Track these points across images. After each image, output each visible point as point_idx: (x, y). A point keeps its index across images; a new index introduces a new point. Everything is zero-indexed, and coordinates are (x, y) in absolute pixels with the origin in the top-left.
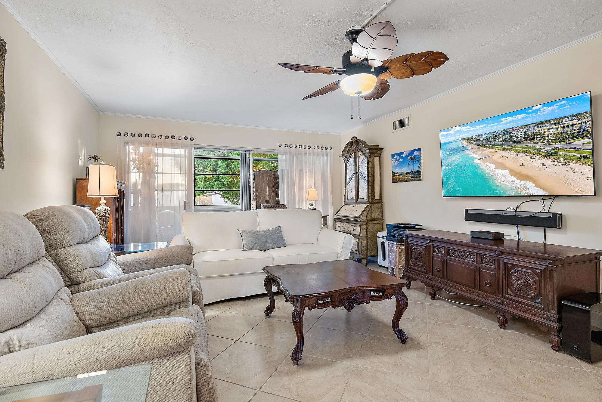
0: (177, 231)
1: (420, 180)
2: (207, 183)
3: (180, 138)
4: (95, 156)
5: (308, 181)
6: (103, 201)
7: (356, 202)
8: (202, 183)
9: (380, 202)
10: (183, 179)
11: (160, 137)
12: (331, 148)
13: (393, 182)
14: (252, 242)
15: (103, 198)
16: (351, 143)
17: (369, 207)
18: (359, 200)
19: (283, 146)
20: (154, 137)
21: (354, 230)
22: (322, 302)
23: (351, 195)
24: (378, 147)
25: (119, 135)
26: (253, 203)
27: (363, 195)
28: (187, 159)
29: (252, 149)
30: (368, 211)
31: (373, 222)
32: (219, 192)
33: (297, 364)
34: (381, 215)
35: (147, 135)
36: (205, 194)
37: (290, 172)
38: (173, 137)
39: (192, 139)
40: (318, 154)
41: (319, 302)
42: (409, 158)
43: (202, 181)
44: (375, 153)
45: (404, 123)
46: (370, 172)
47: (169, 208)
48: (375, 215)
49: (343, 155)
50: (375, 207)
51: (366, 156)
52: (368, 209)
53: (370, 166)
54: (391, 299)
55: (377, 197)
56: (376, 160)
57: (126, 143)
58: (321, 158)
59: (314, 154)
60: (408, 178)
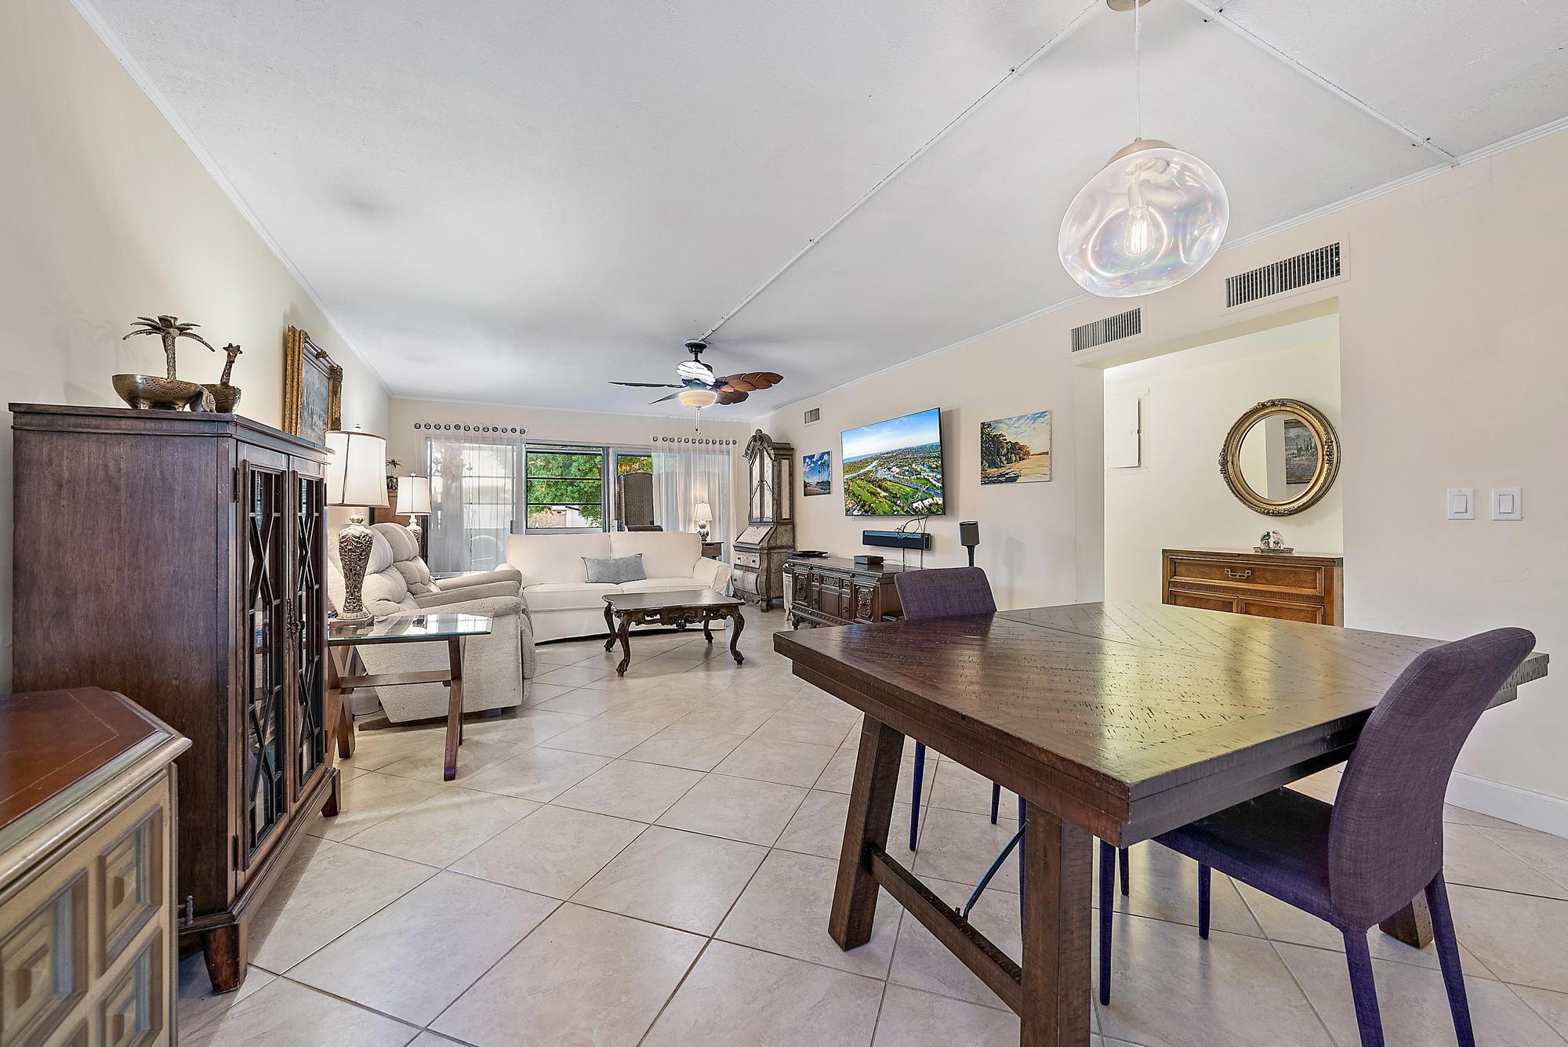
0: (500, 558)
1: (829, 493)
2: (554, 489)
3: (505, 431)
4: (393, 461)
5: (698, 491)
6: (413, 520)
7: (762, 522)
8: (544, 489)
9: (791, 522)
10: (509, 482)
11: (476, 429)
12: (735, 442)
13: (805, 495)
14: (599, 572)
15: (413, 515)
16: (754, 438)
17: (773, 529)
18: (764, 520)
19: (660, 441)
20: (467, 429)
21: (754, 561)
22: (649, 618)
23: (756, 514)
24: (788, 446)
25: (417, 426)
26: (615, 523)
27: (769, 513)
28: (515, 454)
29: (613, 446)
30: (772, 535)
31: (779, 550)
32: (575, 507)
33: (622, 675)
34: (791, 540)
35: (457, 427)
36: (550, 509)
37: (671, 476)
38: (495, 429)
39: (522, 432)
40: (714, 452)
41: (647, 618)
42: (819, 463)
43: (544, 486)
44: (782, 455)
45: (814, 415)
46: (776, 481)
47: (488, 531)
48: (783, 539)
49: (746, 453)
50: (781, 529)
51: (771, 458)
52: (771, 533)
53: (776, 473)
54: (725, 619)
55: (786, 515)
56: (785, 463)
57: (427, 438)
58: (719, 457)
59: (708, 452)
60: (818, 489)
